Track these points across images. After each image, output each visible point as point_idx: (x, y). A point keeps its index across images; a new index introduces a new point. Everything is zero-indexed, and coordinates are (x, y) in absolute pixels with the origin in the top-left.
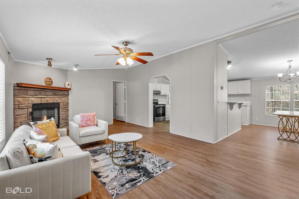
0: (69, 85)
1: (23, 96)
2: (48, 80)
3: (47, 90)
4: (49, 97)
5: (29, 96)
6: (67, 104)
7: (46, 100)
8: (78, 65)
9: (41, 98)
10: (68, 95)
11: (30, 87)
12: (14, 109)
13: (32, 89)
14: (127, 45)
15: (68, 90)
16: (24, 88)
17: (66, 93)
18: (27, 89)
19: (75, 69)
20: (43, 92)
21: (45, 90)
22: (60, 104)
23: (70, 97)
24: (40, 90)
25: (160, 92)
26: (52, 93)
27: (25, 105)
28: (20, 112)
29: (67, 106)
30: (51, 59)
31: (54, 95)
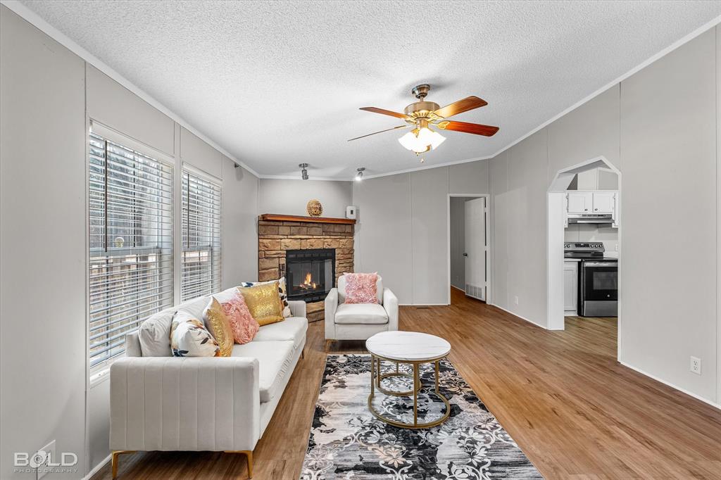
0: (352, 212)
1: (271, 236)
2: (314, 205)
3: (311, 225)
4: (314, 237)
5: (281, 237)
6: (351, 251)
7: (309, 244)
8: (363, 169)
9: (301, 239)
10: (352, 234)
11: (283, 221)
12: (259, 258)
13: (285, 223)
14: (424, 95)
15: (352, 223)
16: (272, 223)
17: (348, 229)
18: (277, 223)
19: (358, 179)
20: (305, 229)
21: (308, 225)
22: (337, 252)
23: (356, 238)
24: (299, 224)
25: (609, 217)
26: (320, 230)
27: (274, 252)
28: (268, 263)
29: (349, 256)
30: (307, 165)
31: (324, 234)
